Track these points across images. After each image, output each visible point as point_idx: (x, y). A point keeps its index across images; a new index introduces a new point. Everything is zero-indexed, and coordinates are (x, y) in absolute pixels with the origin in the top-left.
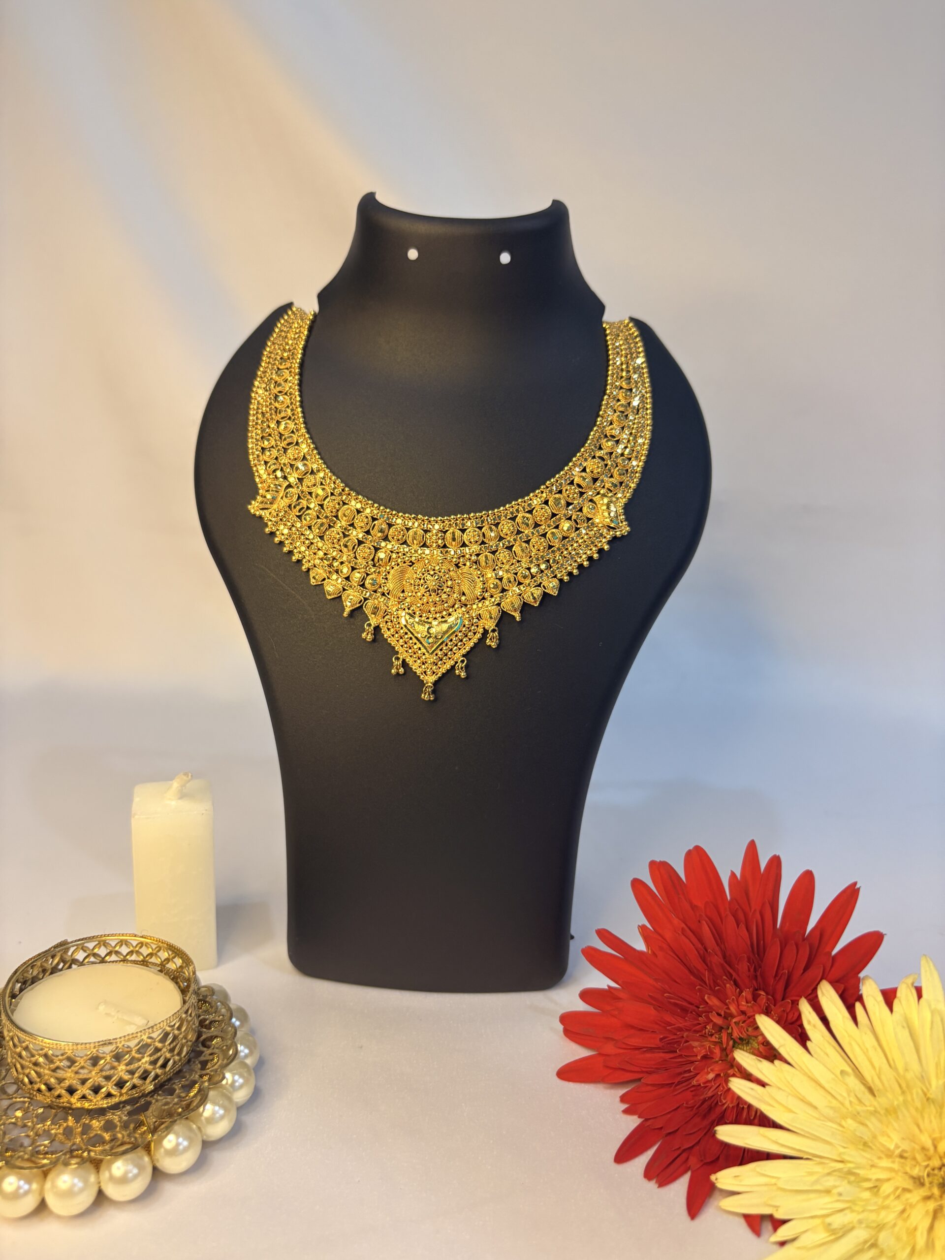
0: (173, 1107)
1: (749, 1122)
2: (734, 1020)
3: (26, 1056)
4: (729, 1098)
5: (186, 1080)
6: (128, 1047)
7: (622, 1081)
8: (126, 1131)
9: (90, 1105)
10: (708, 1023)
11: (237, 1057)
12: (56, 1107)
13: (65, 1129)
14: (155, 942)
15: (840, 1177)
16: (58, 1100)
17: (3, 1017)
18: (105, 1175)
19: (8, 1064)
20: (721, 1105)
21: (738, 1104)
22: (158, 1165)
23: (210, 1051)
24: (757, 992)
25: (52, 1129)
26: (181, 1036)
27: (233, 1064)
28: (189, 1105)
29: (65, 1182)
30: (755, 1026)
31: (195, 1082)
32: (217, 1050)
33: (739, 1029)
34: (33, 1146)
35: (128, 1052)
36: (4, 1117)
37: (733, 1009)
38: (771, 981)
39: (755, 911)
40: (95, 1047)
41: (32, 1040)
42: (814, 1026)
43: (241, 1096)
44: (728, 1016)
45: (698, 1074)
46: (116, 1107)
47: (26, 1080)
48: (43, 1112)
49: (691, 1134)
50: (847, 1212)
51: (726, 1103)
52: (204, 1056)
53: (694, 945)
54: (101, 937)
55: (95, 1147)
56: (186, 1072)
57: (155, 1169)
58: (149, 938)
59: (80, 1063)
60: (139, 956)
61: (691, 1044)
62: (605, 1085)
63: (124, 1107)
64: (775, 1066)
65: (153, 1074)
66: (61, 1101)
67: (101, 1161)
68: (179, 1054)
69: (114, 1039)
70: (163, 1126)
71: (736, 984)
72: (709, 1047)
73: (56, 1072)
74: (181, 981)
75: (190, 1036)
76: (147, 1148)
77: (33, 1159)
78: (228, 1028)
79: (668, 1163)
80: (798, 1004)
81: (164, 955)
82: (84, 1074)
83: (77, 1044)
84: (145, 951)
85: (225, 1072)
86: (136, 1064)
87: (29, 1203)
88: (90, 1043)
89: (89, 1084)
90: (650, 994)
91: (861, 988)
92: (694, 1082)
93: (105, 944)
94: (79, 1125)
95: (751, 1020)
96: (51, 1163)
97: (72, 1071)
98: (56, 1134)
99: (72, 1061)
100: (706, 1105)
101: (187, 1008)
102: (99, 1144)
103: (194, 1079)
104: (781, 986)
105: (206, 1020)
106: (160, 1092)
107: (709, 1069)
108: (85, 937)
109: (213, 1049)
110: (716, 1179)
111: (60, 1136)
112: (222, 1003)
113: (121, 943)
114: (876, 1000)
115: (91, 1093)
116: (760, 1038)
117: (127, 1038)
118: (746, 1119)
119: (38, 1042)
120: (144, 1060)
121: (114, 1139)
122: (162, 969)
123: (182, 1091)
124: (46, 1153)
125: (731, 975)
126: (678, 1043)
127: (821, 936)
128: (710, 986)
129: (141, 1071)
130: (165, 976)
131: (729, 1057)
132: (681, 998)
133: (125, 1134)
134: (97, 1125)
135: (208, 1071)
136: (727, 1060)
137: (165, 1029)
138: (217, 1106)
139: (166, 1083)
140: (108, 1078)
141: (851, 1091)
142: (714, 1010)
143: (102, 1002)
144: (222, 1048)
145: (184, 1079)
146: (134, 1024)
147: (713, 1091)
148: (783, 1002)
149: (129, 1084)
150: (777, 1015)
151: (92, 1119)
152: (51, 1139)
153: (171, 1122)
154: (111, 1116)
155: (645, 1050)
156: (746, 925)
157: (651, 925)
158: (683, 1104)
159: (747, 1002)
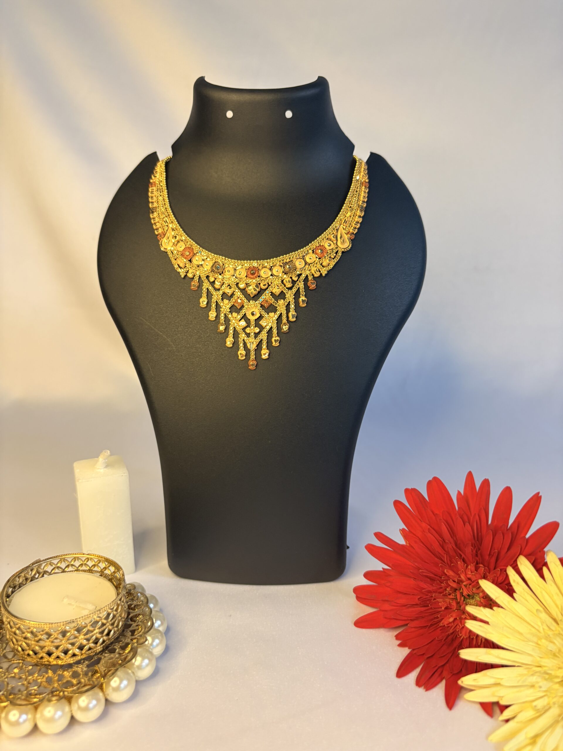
0: (114, 661)
1: (478, 646)
2: (464, 584)
3: (19, 633)
4: (463, 632)
5: (123, 643)
6: (85, 623)
7: (396, 626)
8: (87, 677)
9: (62, 662)
10: (447, 588)
11: (153, 626)
12: (40, 665)
13: (47, 678)
14: (97, 558)
15: (539, 676)
16: (41, 661)
17: (2, 609)
18: (75, 707)
19: (7, 640)
20: (458, 637)
21: (470, 636)
22: (109, 698)
23: (136, 624)
24: (478, 565)
25: (39, 679)
26: (118, 615)
27: (152, 630)
28: (125, 658)
29: (49, 712)
30: (478, 587)
31: (127, 645)
32: (141, 623)
33: (467, 589)
34: (27, 690)
35: (85, 627)
36: (7, 673)
37: (463, 577)
38: (487, 557)
39: (475, 514)
40: (63, 625)
41: (21, 623)
42: (518, 583)
43: (158, 650)
44: (460, 582)
45: (443, 619)
46: (78, 662)
47: (20, 649)
48: (32, 669)
49: (442, 656)
50: (546, 698)
51: (462, 635)
52: (133, 627)
53: (436, 539)
54: (62, 556)
55: (66, 688)
56: (122, 638)
57: (106, 700)
58: (93, 555)
59: (55, 636)
60: (86, 567)
61: (437, 601)
62: (386, 630)
63: (84, 662)
64: (493, 610)
66: (44, 660)
67: (72, 697)
68: (117, 626)
69: (76, 619)
70: (110, 673)
71: (464, 561)
72: (449, 602)
73: (39, 643)
74: (114, 581)
75: (123, 615)
76: (101, 687)
77: (28, 699)
78: (146, 609)
79: (431, 674)
80: (506, 571)
81: (102, 565)
82: (57, 642)
83: (52, 624)
84: (90, 563)
85: (147, 636)
86: (91, 634)
87: (28, 727)
88: (60, 623)
89: (61, 648)
90: (411, 571)
91: (545, 558)
92: (441, 624)
93: (65, 560)
94: (56, 675)
95: (475, 583)
96: (40, 701)
97: (50, 641)
98: (41, 682)
99: (49, 635)
100: (450, 637)
101: (120, 597)
102: (70, 686)
103: (127, 642)
104: (493, 560)
105: (132, 605)
106: (106, 651)
107: (450, 616)
108: (52, 556)
109: (138, 622)
110: (462, 682)
111: (44, 683)
112: (141, 594)
113: (75, 559)
114: (556, 565)
115: (63, 654)
116: (481, 594)
117: (84, 618)
118: (475, 645)
119: (26, 624)
120: (95, 632)
121: (79, 683)
122: (102, 574)
123: (121, 649)
124: (36, 695)
125: (461, 556)
126: (430, 600)
127: (518, 527)
128: (448, 564)
129: (94, 637)
130: (104, 578)
131: (462, 607)
132: (429, 572)
133: (86, 679)
134: (67, 675)
135: (136, 636)
136: (460, 609)
137: (107, 611)
138: (143, 658)
139: (110, 645)
140: (73, 644)
141: (543, 622)
142: (451, 579)
143: (65, 597)
144: (143, 622)
145: (121, 642)
146: (87, 609)
147: (453, 629)
148: (495, 570)
149: (86, 647)
150: (491, 579)
151: (64, 671)
152: (39, 685)
153: (115, 669)
154: (76, 669)
155: (409, 606)
156: (469, 523)
157: (408, 529)
158: (435, 638)
159: (472, 572)
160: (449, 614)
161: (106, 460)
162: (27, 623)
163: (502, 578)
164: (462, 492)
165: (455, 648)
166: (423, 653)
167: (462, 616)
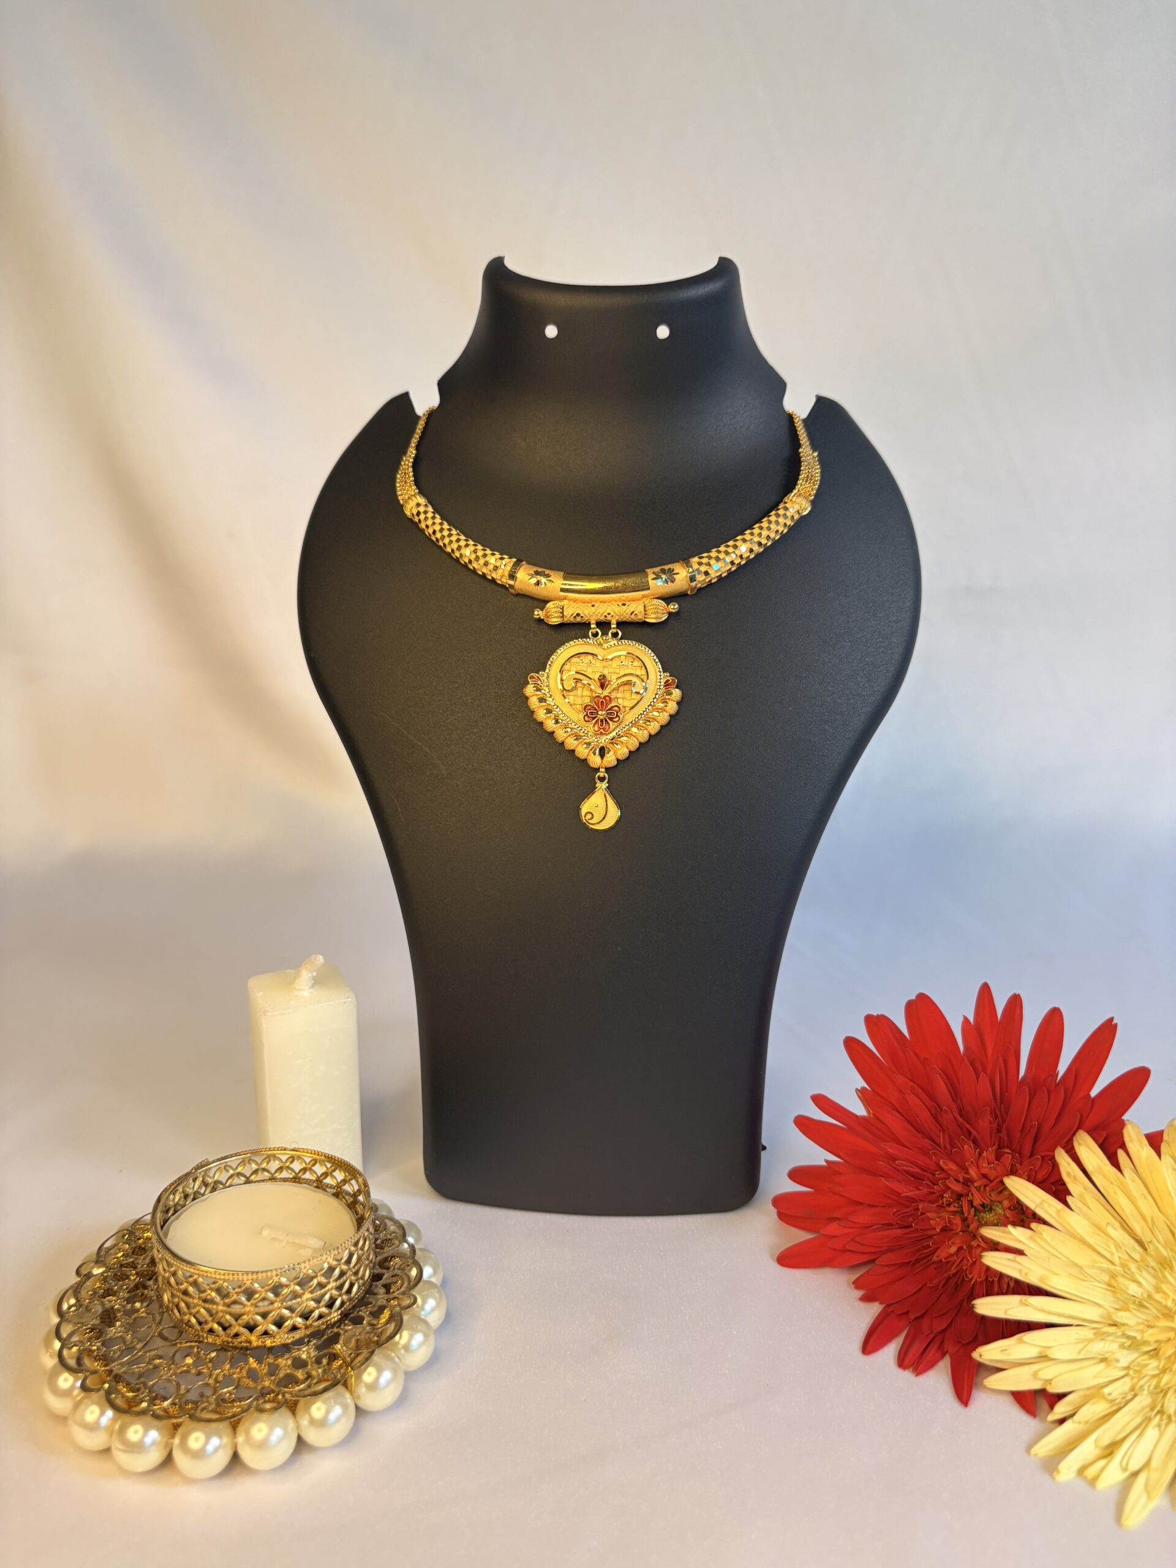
0: (364, 1337)
1: (1003, 1292)
2: (976, 1184)
3: (193, 1292)
4: (976, 1272)
5: (374, 1306)
6: (314, 1272)
7: (855, 1263)
8: (320, 1368)
9: (274, 1342)
10: (945, 1193)
11: (422, 1276)
12: (230, 1349)
13: (248, 1372)
14: (312, 1155)
15: (1113, 1341)
16: (234, 1341)
18: (304, 1420)
20: (966, 1281)
22: (361, 1404)
23: (390, 1274)
24: (1001, 1150)
25: (234, 1374)
26: (364, 1257)
27: (421, 1284)
28: (383, 1333)
29: (260, 1430)
30: (1000, 1189)
31: (382, 1309)
32: (399, 1271)
33: (980, 1194)
34: (217, 1394)
35: (312, 1278)
36: (173, 1366)
37: (973, 1173)
38: (1018, 1136)
39: (996, 1058)
40: (277, 1275)
41: (201, 1273)
42: (1074, 1177)
43: (434, 1319)
44: (967, 1182)
45: (938, 1248)
46: (299, 1342)
47: (193, 1320)
48: (217, 1356)
49: (941, 1315)
50: (1126, 1379)
51: (973, 1277)
52: (387, 1279)
53: (924, 1102)
54: (244, 1154)
55: (286, 1386)
56: (368, 1298)
58: (302, 1150)
59: (260, 1295)
60: (291, 1174)
61: (928, 1216)
63: (309, 1341)
64: (1032, 1229)
65: (338, 1303)
66: (239, 1340)
67: (296, 1403)
68: (362, 1278)
69: (298, 1264)
70: (359, 1359)
71: (975, 1142)
72: (948, 1217)
73: (233, 1308)
75: (371, 1257)
76: (345, 1385)
77: (220, 1409)
78: (403, 1245)
79: (925, 1346)
80: (1053, 1158)
82: (264, 1306)
83: (257, 1273)
85: (414, 1293)
86: (323, 1291)
87: (221, 1459)
88: (271, 1271)
89: (271, 1317)
92: (935, 1259)
94: (263, 1366)
95: (997, 1183)
96: (241, 1412)
97: (252, 1305)
98: (239, 1379)
99: (250, 1294)
100: (952, 1281)
102: (293, 1384)
103: (382, 1303)
104: (1029, 1140)
106: (346, 1322)
107: (950, 1243)
109: (394, 1270)
111: (244, 1380)
112: (389, 1218)
114: (1141, 1146)
115: (274, 1328)
116: (1007, 1202)
117: (311, 1263)
118: (998, 1290)
119: (209, 1275)
120: (329, 1287)
121: (309, 1376)
123: (370, 1318)
124: (233, 1401)
125: (970, 1133)
126: (914, 1216)
127: (1074, 1080)
128: (945, 1148)
129: (327, 1297)
130: (326, 1193)
131: (971, 1227)
132: (914, 1164)
133: (320, 1371)
134: (283, 1364)
135: (396, 1294)
136: (968, 1231)
137: (349, 1249)
138: (413, 1331)
139: (351, 1311)
140: (291, 1309)
141: (1120, 1247)
142: (951, 1176)
143: (264, 1226)
144: (403, 1269)
145: (370, 1306)
146: (309, 1247)
147: (957, 1266)
148: (1032, 1158)
149: (316, 1313)
150: (1026, 1174)
151: (276, 1358)
152: (236, 1385)
153: (369, 1352)
154: (297, 1353)
155: (877, 1228)
156: (986, 1074)
157: (870, 1088)
158: (927, 1283)
159: (989, 1164)
160: (948, 1241)
161: (315, 974)
162: (211, 1273)
163: (1044, 1173)
164: (971, 1019)
165: (963, 1301)
166: (905, 1311)
167: (973, 1243)
